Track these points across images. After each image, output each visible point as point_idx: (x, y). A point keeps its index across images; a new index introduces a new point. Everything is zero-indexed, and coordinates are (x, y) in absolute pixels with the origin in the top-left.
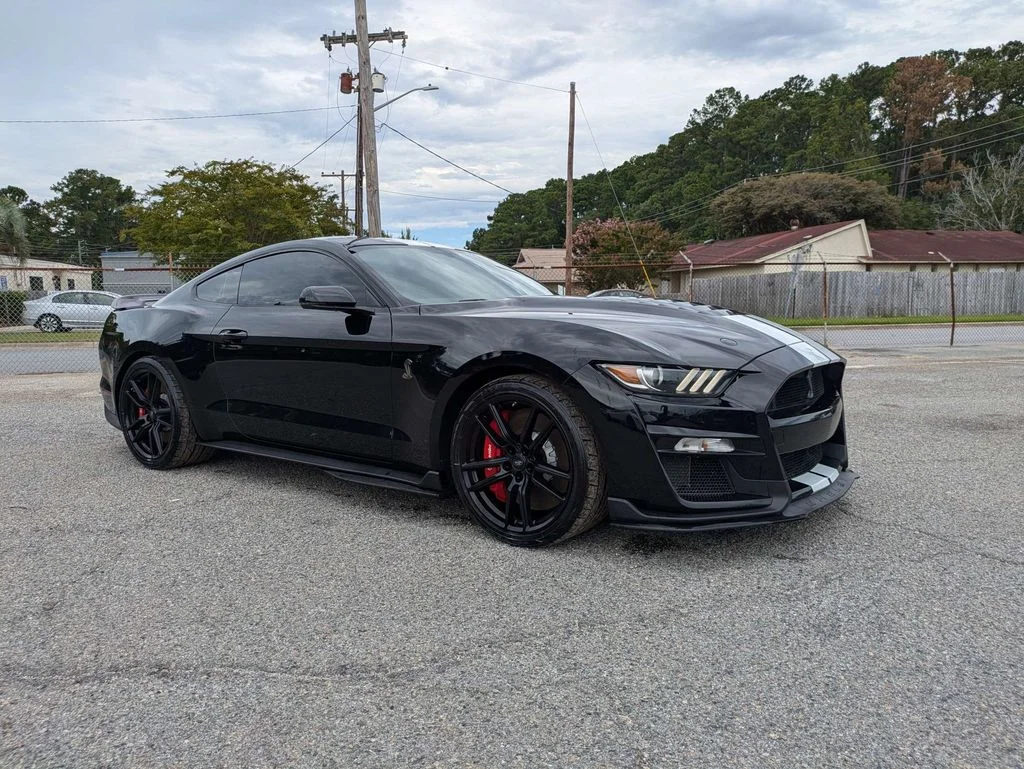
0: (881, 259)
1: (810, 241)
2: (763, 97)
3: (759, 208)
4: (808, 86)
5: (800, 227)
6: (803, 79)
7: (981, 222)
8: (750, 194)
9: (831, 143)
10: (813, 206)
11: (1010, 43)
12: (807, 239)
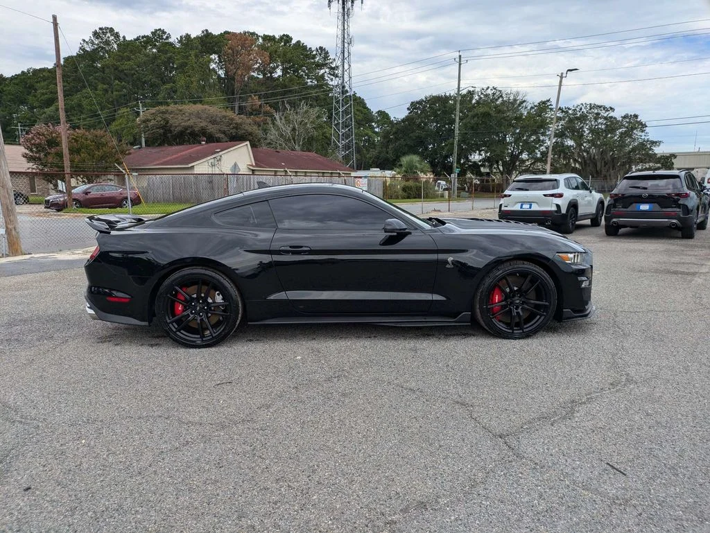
0: (260, 167)
1: (221, 153)
2: (136, 40)
3: (176, 127)
4: (167, 38)
5: (207, 142)
6: (164, 32)
7: (286, 144)
8: (167, 116)
9: (192, 82)
10: (212, 129)
11: (284, 35)
12: (218, 152)
